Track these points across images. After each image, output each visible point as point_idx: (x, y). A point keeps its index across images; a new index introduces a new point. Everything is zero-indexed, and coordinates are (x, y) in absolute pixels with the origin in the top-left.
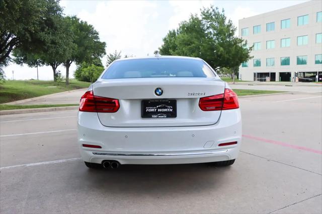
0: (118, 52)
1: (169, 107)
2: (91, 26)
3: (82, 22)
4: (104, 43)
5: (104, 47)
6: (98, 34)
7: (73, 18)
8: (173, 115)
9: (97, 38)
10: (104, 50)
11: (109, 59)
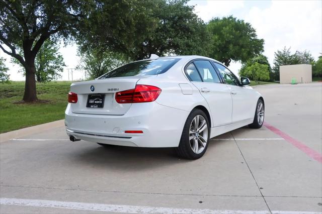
0: (287, 48)
1: (100, 100)
2: (248, 24)
3: (238, 21)
4: (262, 40)
5: (263, 44)
6: (255, 31)
7: (229, 18)
8: (101, 106)
9: (254, 35)
10: (263, 47)
11: (276, 56)
